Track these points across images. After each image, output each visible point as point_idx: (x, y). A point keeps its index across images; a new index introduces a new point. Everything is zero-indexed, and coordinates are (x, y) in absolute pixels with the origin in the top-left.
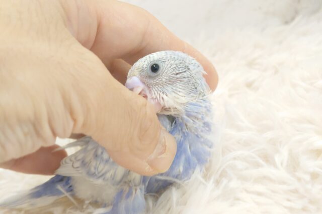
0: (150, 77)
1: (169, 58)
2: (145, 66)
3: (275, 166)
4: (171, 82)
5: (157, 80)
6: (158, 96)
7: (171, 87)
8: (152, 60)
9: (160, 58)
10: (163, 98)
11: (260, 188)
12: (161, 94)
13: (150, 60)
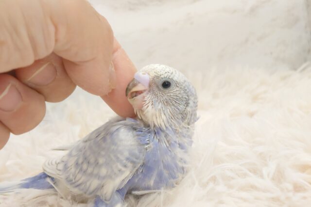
0: (158, 87)
1: (183, 87)
2: (162, 76)
3: (262, 176)
4: (167, 103)
5: (159, 94)
6: (147, 102)
7: (163, 106)
8: (171, 78)
9: (177, 82)
10: (148, 106)
11: (244, 194)
12: (151, 103)
13: (170, 76)
